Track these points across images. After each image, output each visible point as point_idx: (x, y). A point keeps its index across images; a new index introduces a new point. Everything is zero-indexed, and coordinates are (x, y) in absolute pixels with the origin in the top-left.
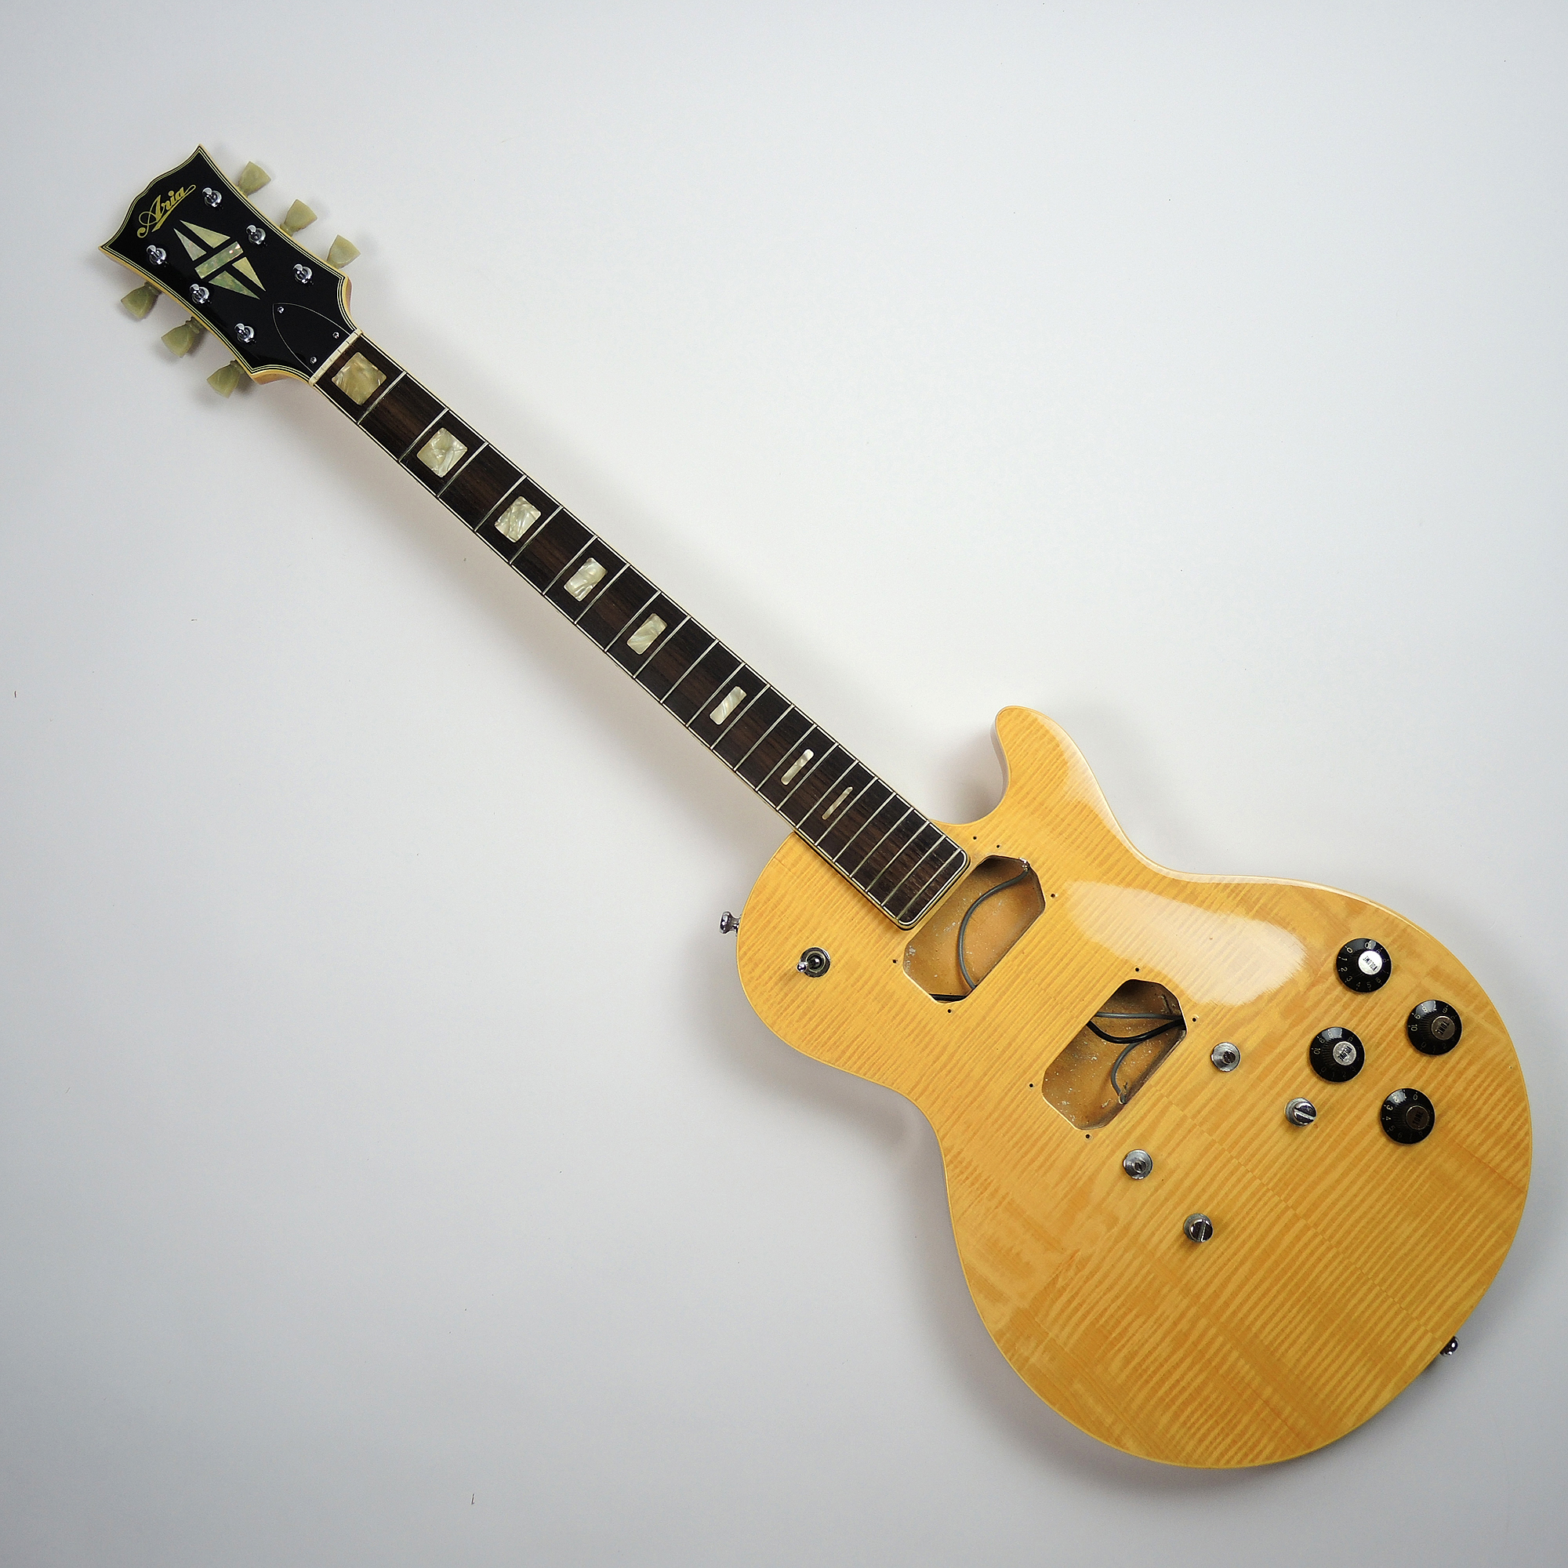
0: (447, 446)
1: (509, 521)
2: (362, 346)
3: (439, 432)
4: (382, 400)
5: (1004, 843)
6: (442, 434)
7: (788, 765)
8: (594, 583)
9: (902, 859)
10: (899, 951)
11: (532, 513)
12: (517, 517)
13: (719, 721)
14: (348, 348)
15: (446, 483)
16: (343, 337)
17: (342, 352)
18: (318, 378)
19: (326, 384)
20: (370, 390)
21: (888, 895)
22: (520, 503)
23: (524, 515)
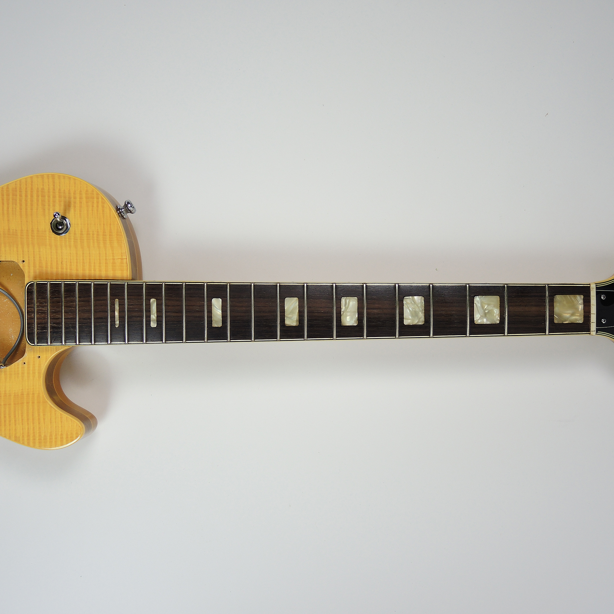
0: (487, 316)
1: (417, 306)
2: (584, 327)
3: (499, 318)
4: (545, 309)
5: (23, 368)
6: (496, 319)
7: (159, 310)
8: (343, 313)
9: (59, 314)
10: (25, 268)
11: (409, 321)
12: (415, 312)
13: (214, 301)
14: (590, 320)
15: (470, 296)
16: (599, 323)
17: (591, 315)
18: (591, 289)
19: (584, 291)
20: (557, 309)
21: (50, 290)
22: (421, 320)
23: (412, 316)
